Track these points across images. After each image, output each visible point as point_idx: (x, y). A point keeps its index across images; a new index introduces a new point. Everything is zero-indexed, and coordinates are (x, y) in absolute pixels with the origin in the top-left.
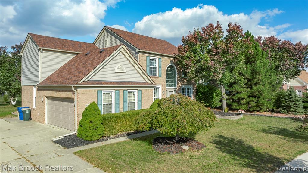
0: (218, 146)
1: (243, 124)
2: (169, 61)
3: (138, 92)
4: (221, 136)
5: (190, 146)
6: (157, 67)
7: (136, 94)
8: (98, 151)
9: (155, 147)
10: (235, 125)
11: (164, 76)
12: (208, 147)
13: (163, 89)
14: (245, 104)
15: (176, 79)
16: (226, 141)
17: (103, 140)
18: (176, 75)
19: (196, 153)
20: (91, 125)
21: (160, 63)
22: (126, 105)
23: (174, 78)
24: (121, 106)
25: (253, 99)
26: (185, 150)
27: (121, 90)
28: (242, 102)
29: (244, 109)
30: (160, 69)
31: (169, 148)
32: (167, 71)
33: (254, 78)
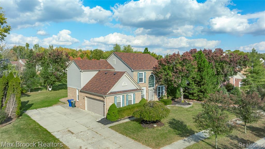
0: (170, 125)
1: (190, 111)
2: (150, 73)
3: (133, 95)
4: (174, 119)
5: (157, 125)
6: (143, 77)
7: (132, 96)
8: (118, 126)
9: (142, 125)
10: (185, 111)
11: (147, 82)
12: (166, 125)
13: (147, 89)
14: (196, 96)
15: (155, 83)
16: (175, 122)
17: (118, 121)
18: (155, 80)
19: (160, 128)
20: (113, 114)
21: (145, 75)
22: (127, 102)
23: (153, 82)
24: (125, 103)
25: (201, 94)
26: (155, 127)
27: (125, 95)
28: (195, 95)
29: (196, 99)
30: (145, 78)
31: (148, 126)
32: (149, 79)
33: (202, 81)
